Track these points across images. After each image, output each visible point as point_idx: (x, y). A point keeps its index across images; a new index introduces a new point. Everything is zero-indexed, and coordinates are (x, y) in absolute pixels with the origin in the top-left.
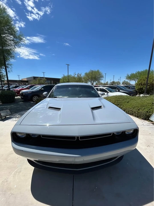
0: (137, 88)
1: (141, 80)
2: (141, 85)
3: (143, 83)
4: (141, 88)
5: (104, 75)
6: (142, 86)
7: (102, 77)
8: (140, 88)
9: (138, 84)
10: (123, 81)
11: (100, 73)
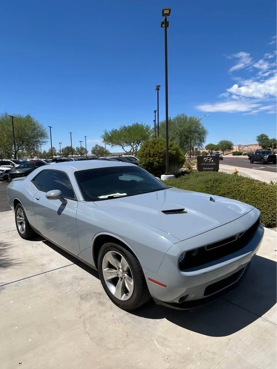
0: (144, 163)
1: (147, 147)
2: (150, 157)
3: (152, 153)
4: (151, 161)
5: (47, 131)
6: (151, 159)
7: (43, 135)
8: (149, 163)
9: (145, 155)
10: (94, 146)
11: (34, 124)
